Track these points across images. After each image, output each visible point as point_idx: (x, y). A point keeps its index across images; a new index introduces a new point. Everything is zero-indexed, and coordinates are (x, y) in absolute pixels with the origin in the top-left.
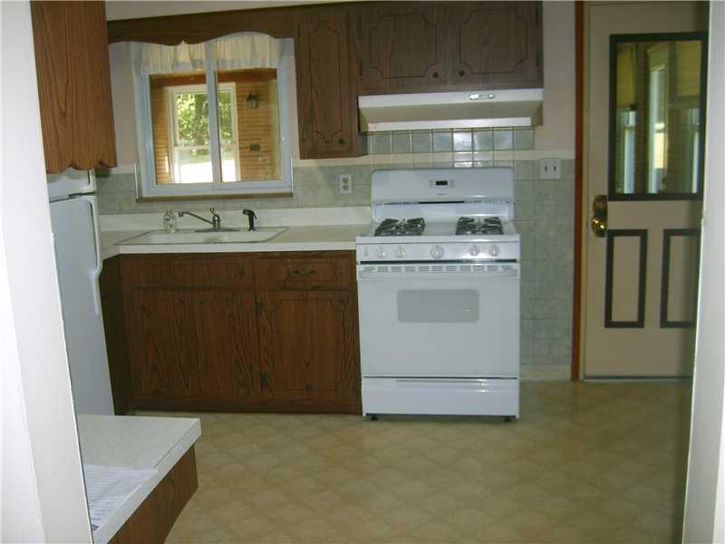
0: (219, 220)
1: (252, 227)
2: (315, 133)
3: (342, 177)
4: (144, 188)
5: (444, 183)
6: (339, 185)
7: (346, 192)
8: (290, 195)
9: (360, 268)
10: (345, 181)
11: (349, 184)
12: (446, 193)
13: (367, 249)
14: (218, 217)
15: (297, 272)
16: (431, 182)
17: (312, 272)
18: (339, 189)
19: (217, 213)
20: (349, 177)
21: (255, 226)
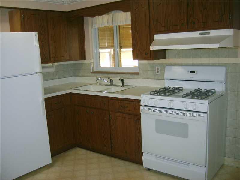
0: (113, 82)
1: (123, 85)
2: (137, 50)
3: (157, 67)
4: (95, 68)
5: (194, 72)
6: (156, 71)
7: (158, 74)
8: (138, 74)
9: (142, 108)
10: (158, 69)
11: (159, 70)
12: (194, 77)
13: (146, 100)
14: (112, 80)
15: (122, 106)
16: (188, 72)
17: (127, 107)
18: (155, 72)
19: (111, 79)
20: (159, 67)
21: (124, 85)
